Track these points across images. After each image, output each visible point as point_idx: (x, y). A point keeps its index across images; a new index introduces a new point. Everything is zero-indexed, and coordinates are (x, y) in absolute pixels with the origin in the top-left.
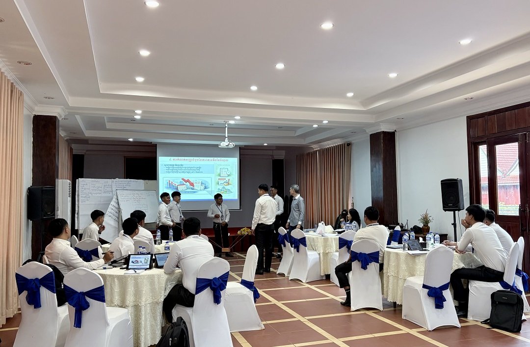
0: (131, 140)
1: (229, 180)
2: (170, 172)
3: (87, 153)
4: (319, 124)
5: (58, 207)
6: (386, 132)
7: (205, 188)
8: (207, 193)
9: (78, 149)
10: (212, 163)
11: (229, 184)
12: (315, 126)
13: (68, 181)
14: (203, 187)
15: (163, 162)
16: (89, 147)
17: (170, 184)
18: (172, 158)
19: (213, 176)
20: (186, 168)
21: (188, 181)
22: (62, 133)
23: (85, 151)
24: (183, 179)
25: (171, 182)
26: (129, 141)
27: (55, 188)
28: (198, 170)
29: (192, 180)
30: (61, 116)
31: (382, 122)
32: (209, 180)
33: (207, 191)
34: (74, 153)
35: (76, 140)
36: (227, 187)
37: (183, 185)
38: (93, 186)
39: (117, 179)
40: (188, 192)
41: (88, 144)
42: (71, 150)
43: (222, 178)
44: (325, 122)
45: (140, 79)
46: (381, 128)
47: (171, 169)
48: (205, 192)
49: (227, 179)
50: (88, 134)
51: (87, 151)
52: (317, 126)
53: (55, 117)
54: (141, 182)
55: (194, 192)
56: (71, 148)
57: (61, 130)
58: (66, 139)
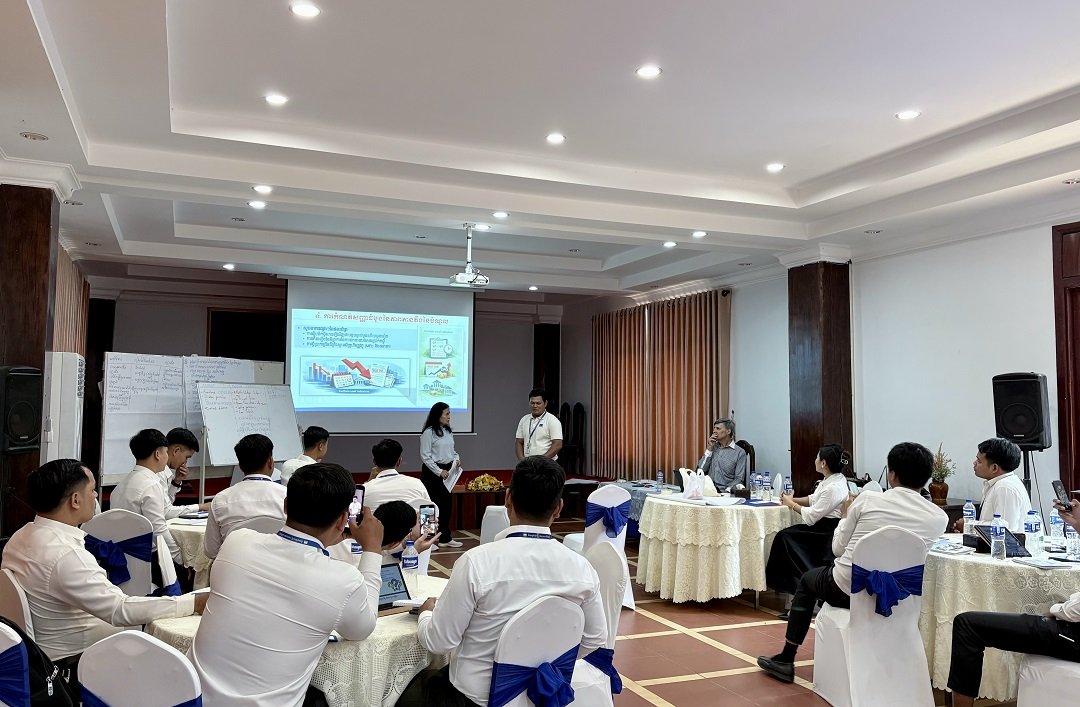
0: (230, 267)
1: (449, 365)
2: (317, 345)
3: (122, 297)
4: (678, 241)
5: (48, 423)
6: (829, 263)
7: (396, 382)
8: (400, 394)
9: (100, 287)
10: (413, 326)
11: (448, 375)
12: (670, 245)
13: (78, 356)
14: (390, 381)
15: (301, 320)
16: (129, 284)
17: (315, 370)
18: (323, 312)
19: (412, 354)
20: (351, 335)
21: (357, 365)
22: (65, 244)
23: (118, 293)
24: (345, 361)
25: (317, 368)
26: (226, 271)
27: (42, 372)
28: (380, 341)
29: (365, 365)
30: (64, 193)
31: (825, 239)
32: (403, 365)
33: (400, 390)
34: (91, 297)
35: (99, 265)
36: (444, 382)
37: (346, 373)
38: (138, 370)
39: (195, 357)
40: (357, 392)
41: (125, 276)
42: (86, 286)
43: (434, 360)
44: (699, 235)
45: (276, 99)
46: (821, 253)
47: (318, 336)
48: (394, 391)
49: (445, 363)
50: (130, 248)
51: (123, 292)
52: (674, 244)
53: (49, 193)
54: (248, 365)
55: (371, 391)
56: (85, 282)
57: (64, 235)
58: (73, 259)
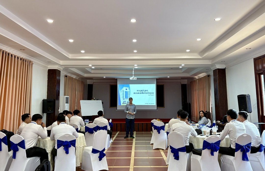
0: (105, 77)
3: (94, 83)
6: (220, 69)
9: (90, 82)
12: (181, 67)
13: (66, 96)
30: (60, 69)
31: (215, 63)
44: (183, 65)
45: (83, 52)
46: (217, 67)
53: (56, 70)
